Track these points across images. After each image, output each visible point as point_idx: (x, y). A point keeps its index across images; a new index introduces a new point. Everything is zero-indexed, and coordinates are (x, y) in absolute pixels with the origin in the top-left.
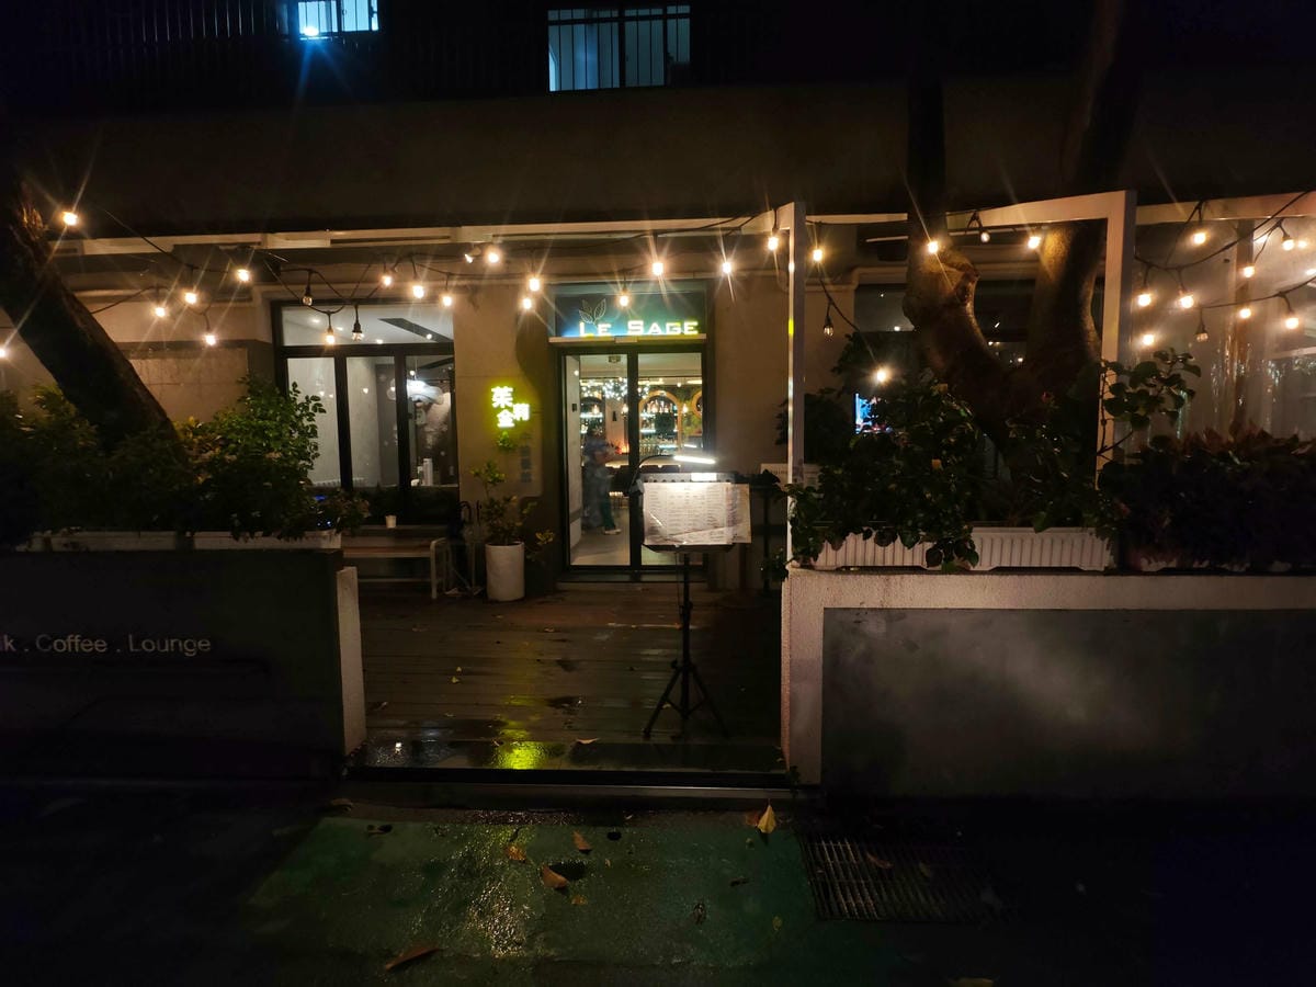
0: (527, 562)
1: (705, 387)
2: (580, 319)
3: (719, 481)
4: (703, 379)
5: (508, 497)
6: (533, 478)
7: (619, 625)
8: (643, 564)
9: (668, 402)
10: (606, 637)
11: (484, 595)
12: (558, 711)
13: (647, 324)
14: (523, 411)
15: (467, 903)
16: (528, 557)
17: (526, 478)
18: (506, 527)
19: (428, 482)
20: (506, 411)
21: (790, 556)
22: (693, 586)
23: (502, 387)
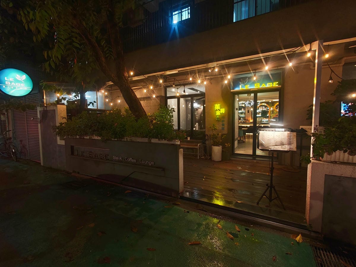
0: (222, 151)
1: (279, 102)
2: (240, 84)
3: (285, 131)
4: (279, 99)
5: (218, 133)
6: (225, 129)
7: (249, 171)
8: (256, 154)
9: (266, 107)
10: (245, 174)
11: (211, 159)
12: (231, 192)
13: (261, 85)
14: (223, 111)
15: (207, 235)
16: (223, 150)
17: (223, 129)
18: (217, 142)
19: (197, 129)
20: (218, 111)
21: (311, 156)
22: (274, 163)
23: (217, 104)
